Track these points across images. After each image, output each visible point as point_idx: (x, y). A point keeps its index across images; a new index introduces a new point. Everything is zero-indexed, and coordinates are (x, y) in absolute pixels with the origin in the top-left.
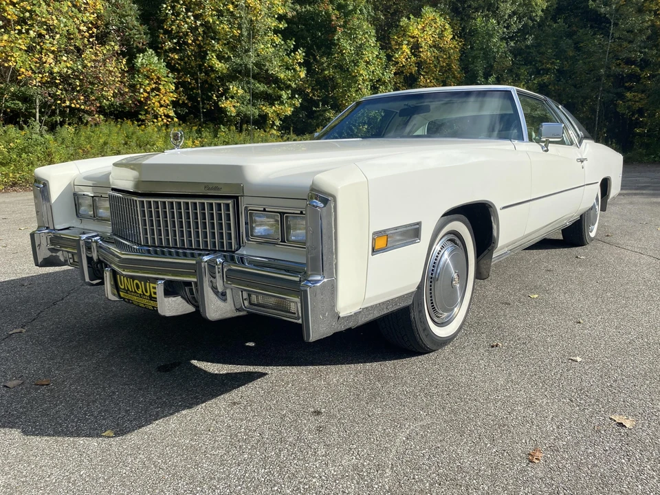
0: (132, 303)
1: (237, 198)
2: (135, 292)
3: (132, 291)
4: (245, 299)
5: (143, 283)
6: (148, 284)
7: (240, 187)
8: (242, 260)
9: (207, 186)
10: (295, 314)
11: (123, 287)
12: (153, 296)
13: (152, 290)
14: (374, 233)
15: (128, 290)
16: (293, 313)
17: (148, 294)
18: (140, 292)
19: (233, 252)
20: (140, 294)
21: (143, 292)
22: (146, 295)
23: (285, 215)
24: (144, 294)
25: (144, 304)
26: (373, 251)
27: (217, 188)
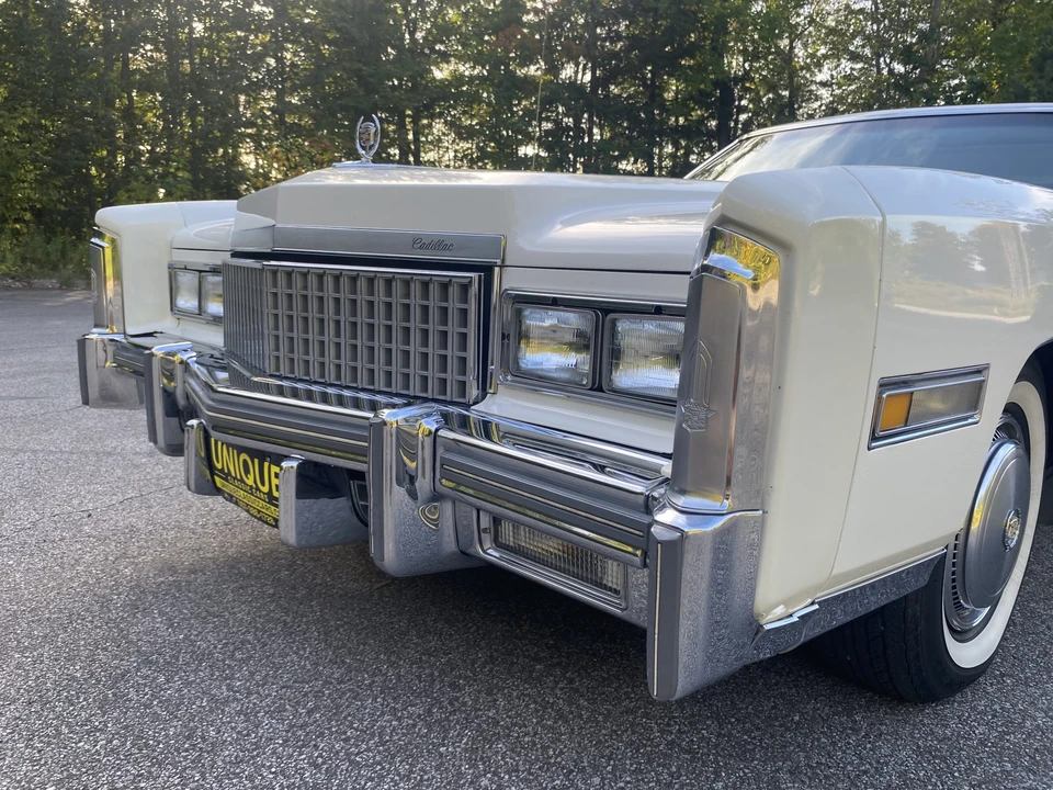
0: (237, 504)
1: (487, 270)
2: (242, 481)
3: (235, 478)
4: (485, 530)
5: (256, 461)
6: (266, 464)
7: (497, 244)
8: (486, 429)
9: (418, 242)
10: (616, 592)
11: (219, 466)
12: (275, 494)
13: (275, 481)
14: (885, 385)
15: (230, 473)
16: (610, 589)
17: (265, 489)
18: (250, 480)
19: (467, 406)
20: (251, 487)
21: (255, 482)
22: (261, 491)
23: (611, 316)
24: (257, 489)
25: (259, 512)
26: (874, 438)
27: (440, 244)
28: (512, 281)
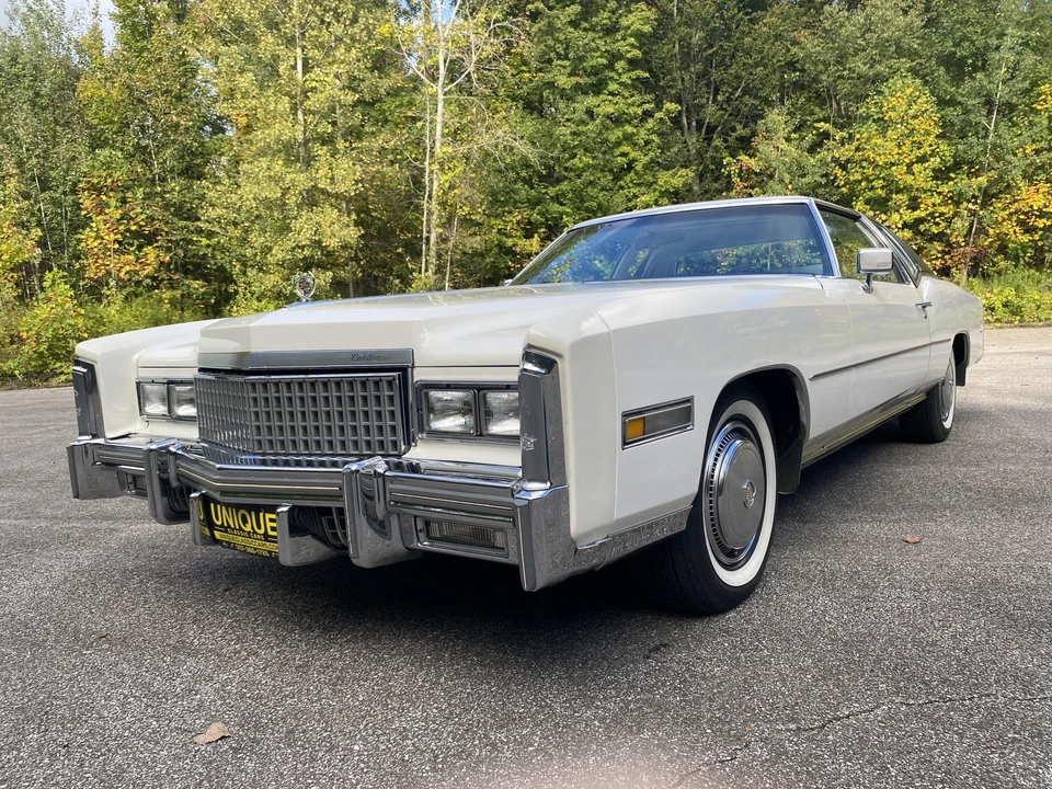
0: (235, 548)
1: (404, 370)
2: (241, 529)
3: (235, 528)
4: (420, 530)
5: (253, 514)
6: (261, 515)
7: (408, 354)
9: (355, 355)
10: (503, 549)
11: (219, 523)
12: (270, 533)
13: (269, 524)
14: (626, 415)
15: (229, 526)
16: (500, 548)
17: (262, 531)
18: (248, 528)
19: (399, 456)
20: (249, 532)
21: (253, 528)
22: (257, 534)
23: (482, 392)
24: (255, 532)
25: (255, 549)
26: (625, 443)
27: (371, 355)
28: (419, 375)
